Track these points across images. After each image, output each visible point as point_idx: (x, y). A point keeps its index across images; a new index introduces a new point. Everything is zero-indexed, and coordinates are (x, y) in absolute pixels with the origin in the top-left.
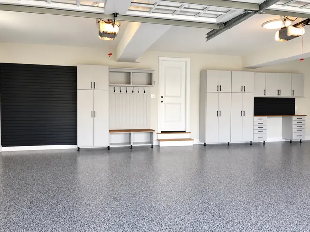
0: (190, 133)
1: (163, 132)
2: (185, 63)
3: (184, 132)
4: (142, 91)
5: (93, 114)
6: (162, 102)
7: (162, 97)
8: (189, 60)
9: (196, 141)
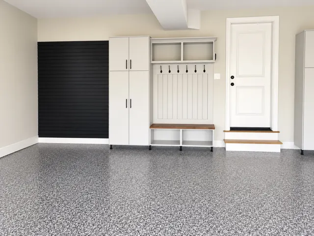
0: (278, 132)
1: (233, 129)
2: (270, 24)
3: (268, 130)
4: (200, 69)
5: (129, 103)
6: (232, 84)
7: (232, 77)
8: (276, 19)
9: (289, 145)
